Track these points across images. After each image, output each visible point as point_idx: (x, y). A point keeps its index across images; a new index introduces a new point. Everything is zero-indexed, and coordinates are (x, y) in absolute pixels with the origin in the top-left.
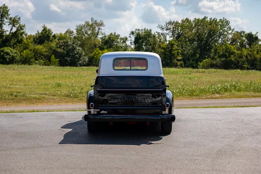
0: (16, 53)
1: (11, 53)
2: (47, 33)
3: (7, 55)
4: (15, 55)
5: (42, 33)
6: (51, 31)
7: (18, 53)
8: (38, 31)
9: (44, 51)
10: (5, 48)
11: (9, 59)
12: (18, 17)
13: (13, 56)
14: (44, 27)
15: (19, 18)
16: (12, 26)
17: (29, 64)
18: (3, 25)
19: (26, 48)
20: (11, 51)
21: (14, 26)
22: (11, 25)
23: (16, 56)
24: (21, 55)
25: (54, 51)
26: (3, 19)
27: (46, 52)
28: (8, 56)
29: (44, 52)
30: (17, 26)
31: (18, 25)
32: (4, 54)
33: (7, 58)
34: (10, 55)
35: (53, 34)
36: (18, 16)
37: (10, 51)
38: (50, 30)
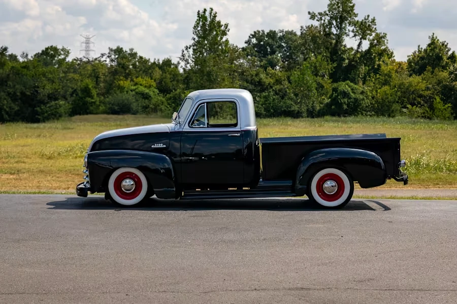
0: (362, 93)
1: (353, 92)
2: (437, 50)
3: (344, 98)
4: (361, 97)
5: (426, 50)
6: (446, 46)
7: (367, 94)
8: (419, 46)
9: (424, 89)
10: (340, 83)
11: (348, 105)
12: (370, 19)
13: (356, 100)
14: (433, 37)
15: (373, 21)
16: (361, 39)
17: (389, 116)
18: (345, 37)
19: (386, 83)
20: (352, 89)
21: (364, 38)
22: (358, 38)
23: (363, 99)
24: (373, 98)
25: (445, 87)
26: (344, 26)
27: (428, 89)
28: (346, 100)
29: (423, 91)
30: (371, 38)
31: (374, 34)
32: (338, 96)
33: (345, 103)
34: (350, 98)
35: (450, 53)
36: (368, 16)
37: (349, 89)
38: (446, 44)
